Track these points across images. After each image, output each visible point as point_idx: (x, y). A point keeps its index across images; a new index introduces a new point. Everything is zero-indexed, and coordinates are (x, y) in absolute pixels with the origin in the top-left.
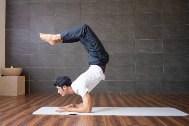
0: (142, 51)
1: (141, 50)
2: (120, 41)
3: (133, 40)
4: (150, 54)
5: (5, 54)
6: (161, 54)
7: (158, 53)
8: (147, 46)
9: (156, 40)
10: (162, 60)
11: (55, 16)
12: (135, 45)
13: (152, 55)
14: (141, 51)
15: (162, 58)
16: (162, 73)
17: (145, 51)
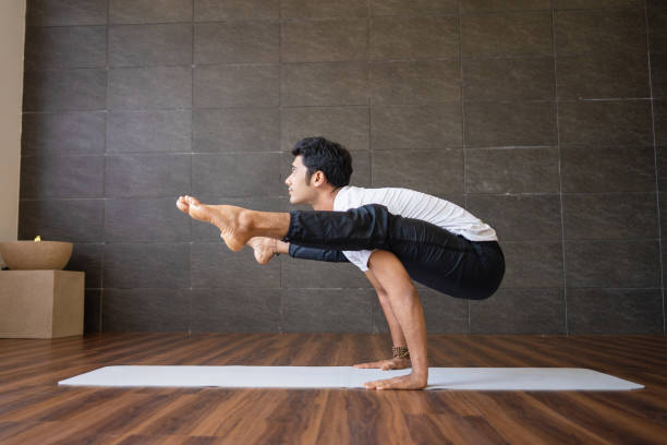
0: (491, 189)
1: (485, 184)
2: (414, 154)
3: (458, 151)
4: (515, 198)
5: (21, 197)
6: (553, 199)
7: (543, 197)
8: (506, 172)
9: (536, 151)
10: (559, 219)
11: (193, 66)
12: (467, 167)
13: (525, 200)
14: (486, 187)
15: (558, 212)
16: (560, 264)
17: (498, 187)
